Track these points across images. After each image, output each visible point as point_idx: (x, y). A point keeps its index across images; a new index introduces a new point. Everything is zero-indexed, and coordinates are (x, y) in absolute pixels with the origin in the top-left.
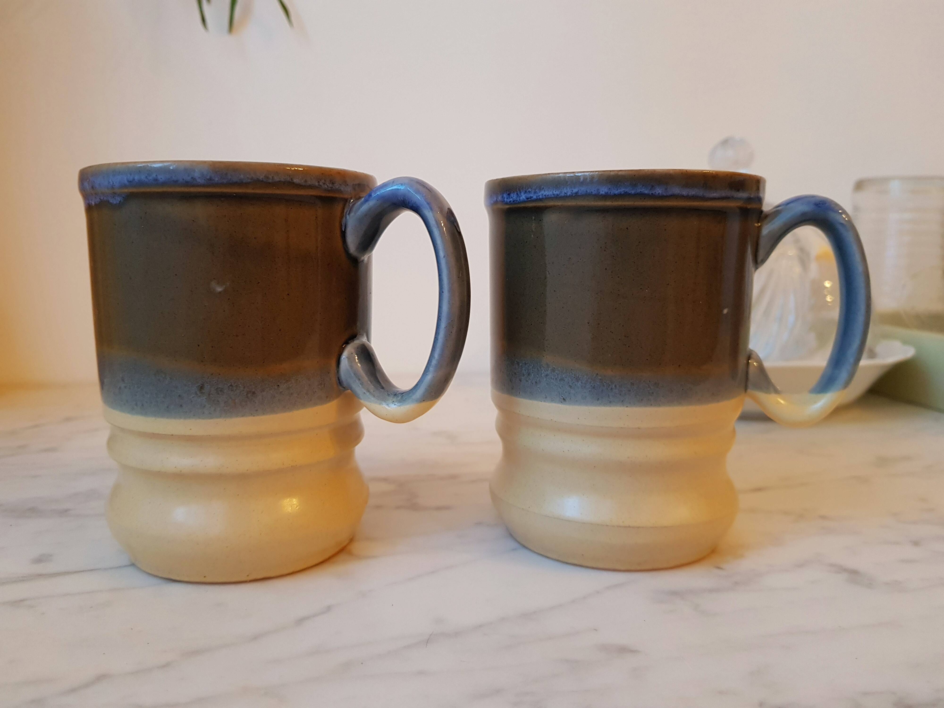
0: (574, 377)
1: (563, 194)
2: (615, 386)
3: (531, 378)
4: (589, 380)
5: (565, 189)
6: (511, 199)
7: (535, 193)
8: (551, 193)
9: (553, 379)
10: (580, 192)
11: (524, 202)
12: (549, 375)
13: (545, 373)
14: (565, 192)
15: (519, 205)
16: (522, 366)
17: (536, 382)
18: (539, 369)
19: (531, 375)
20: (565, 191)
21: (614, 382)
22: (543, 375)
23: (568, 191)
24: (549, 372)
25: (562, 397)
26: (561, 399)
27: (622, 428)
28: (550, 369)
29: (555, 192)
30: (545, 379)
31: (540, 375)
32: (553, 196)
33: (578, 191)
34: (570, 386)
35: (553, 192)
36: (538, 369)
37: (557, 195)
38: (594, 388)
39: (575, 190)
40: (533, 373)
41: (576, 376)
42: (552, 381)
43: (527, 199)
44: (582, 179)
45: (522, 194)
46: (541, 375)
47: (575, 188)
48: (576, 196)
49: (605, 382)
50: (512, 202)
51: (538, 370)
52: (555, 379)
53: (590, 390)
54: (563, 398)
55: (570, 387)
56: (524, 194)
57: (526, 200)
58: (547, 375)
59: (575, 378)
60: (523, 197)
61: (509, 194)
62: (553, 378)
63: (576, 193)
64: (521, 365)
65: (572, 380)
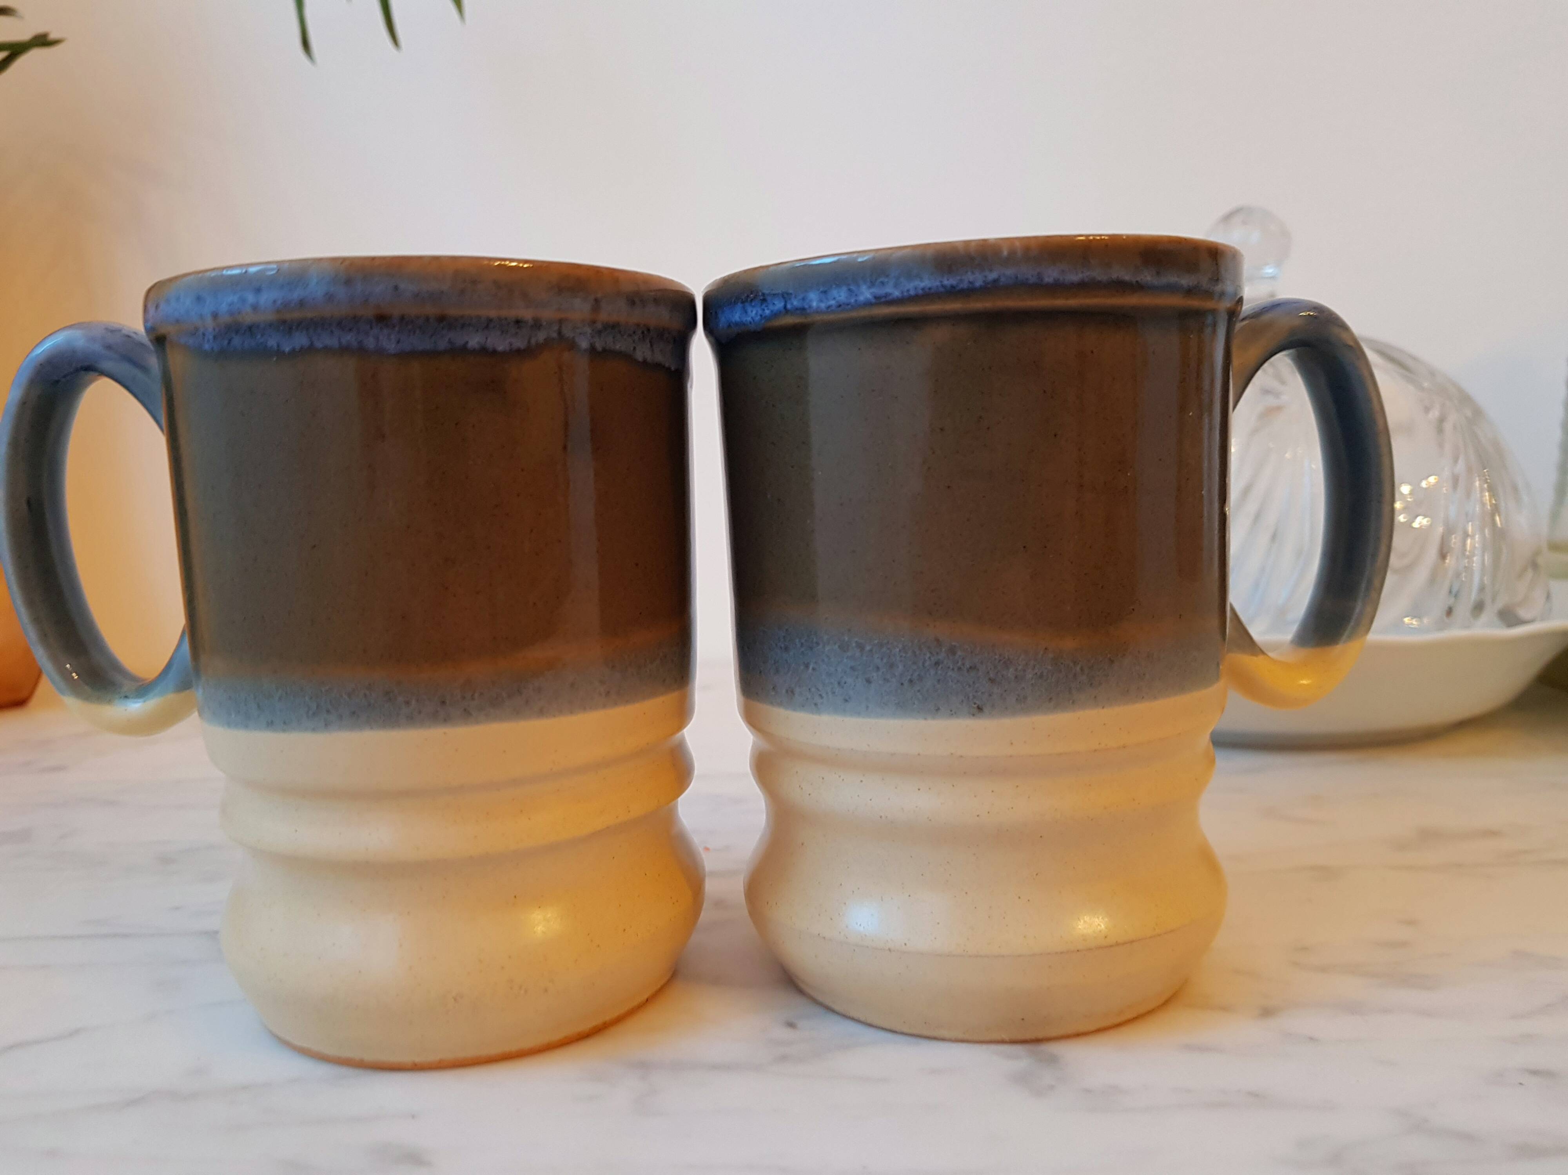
0: (1000, 661)
1: (965, 285)
2: (1082, 669)
3: (897, 674)
4: (1032, 663)
5: (969, 273)
6: (833, 302)
7: (896, 286)
8: (938, 283)
9: (953, 669)
10: (1003, 279)
11: (868, 304)
12: (942, 662)
13: (932, 659)
14: (971, 280)
15: (854, 314)
16: (871, 651)
17: (911, 681)
18: (917, 653)
19: (898, 667)
20: (970, 277)
21: (1080, 661)
22: (927, 663)
23: (977, 279)
24: (942, 656)
25: (975, 704)
26: (974, 708)
27: (1095, 750)
28: (944, 650)
29: (948, 280)
30: (932, 672)
31: (921, 665)
32: (942, 290)
33: (999, 276)
34: (990, 679)
35: (941, 282)
36: (914, 652)
37: (952, 287)
38: (1041, 676)
39: (992, 276)
40: (901, 661)
41: (1004, 658)
42: (950, 673)
43: (875, 297)
44: (1005, 253)
45: (864, 288)
46: (923, 664)
47: (991, 271)
48: (991, 288)
49: (1062, 663)
50: (833, 308)
51: (916, 656)
52: (956, 669)
53: (1033, 681)
54: (976, 706)
55: (992, 681)
56: (869, 288)
57: (874, 301)
58: (937, 663)
59: (1002, 662)
60: (866, 294)
61: (825, 292)
62: (951, 667)
63: (995, 281)
64: (868, 648)
65: (995, 667)
